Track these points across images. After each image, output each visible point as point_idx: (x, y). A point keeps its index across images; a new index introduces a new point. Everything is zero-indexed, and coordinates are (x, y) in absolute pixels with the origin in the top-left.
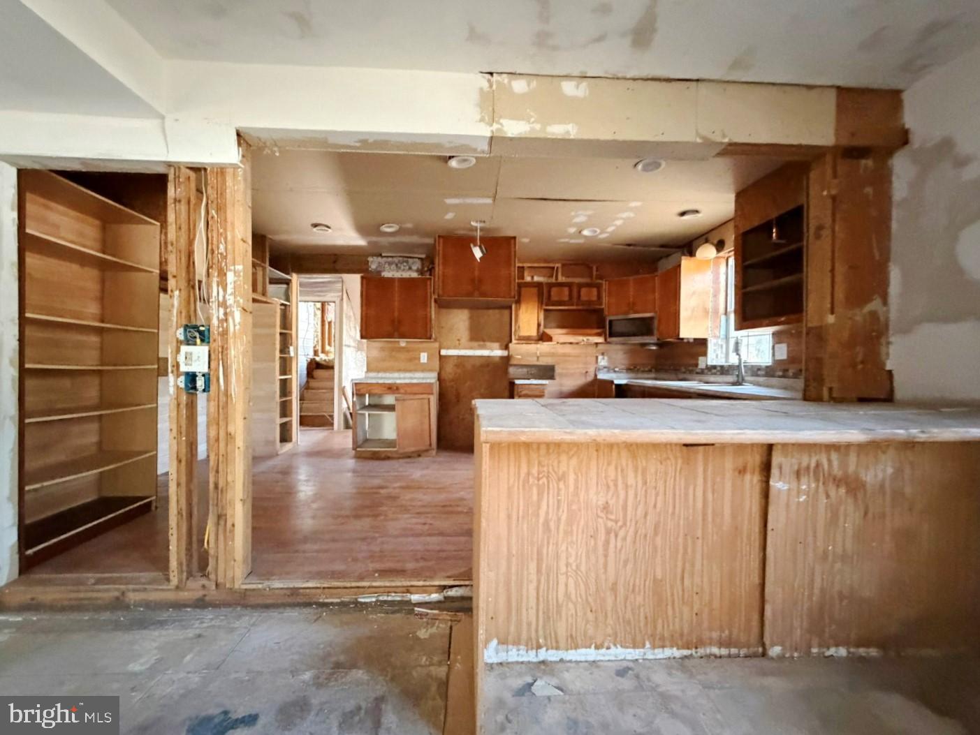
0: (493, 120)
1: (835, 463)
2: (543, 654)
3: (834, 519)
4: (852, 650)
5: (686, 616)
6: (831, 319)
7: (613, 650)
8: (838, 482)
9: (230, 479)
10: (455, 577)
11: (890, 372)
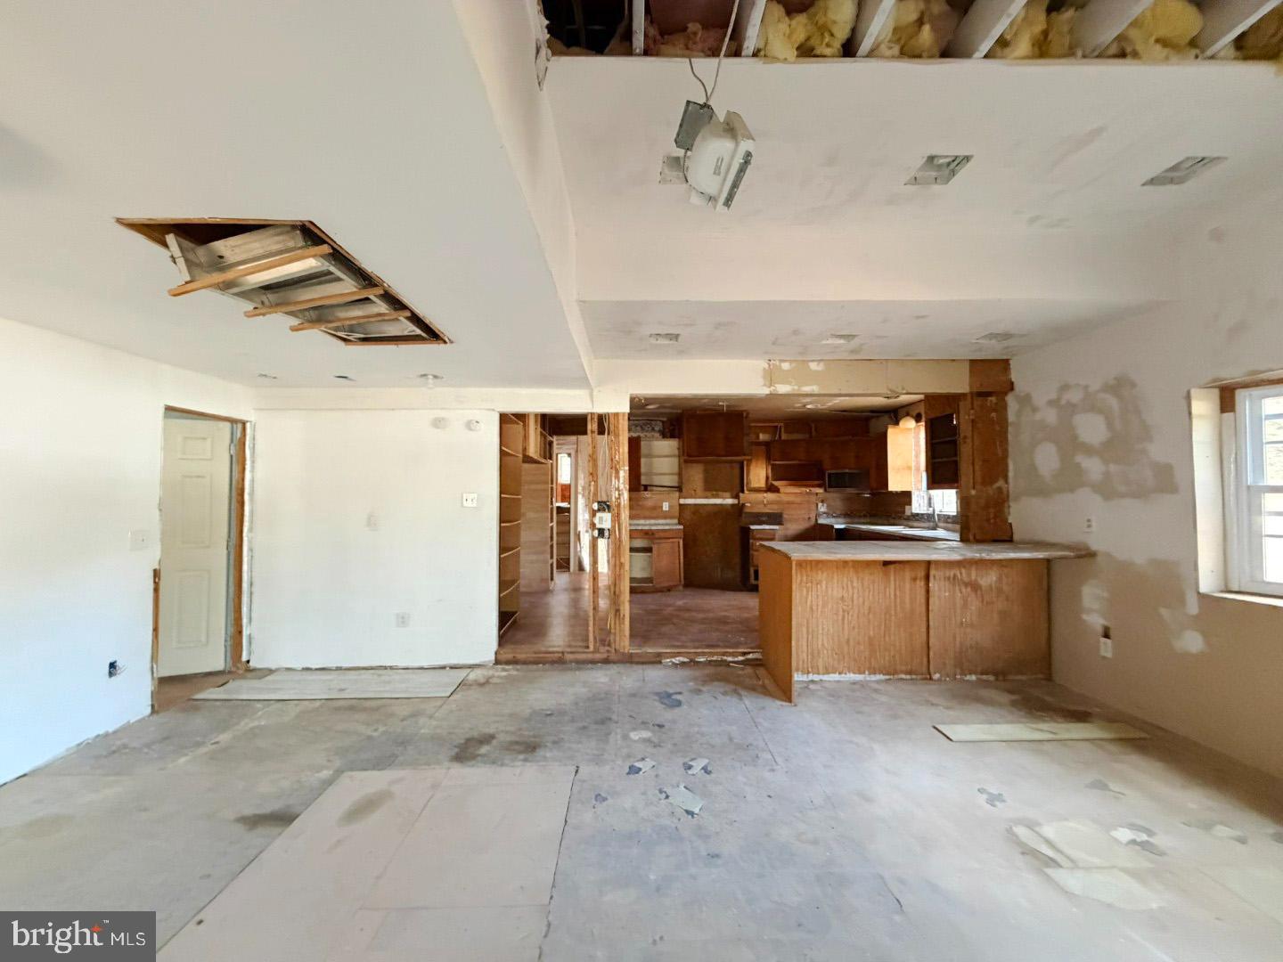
0: (771, 385)
1: (964, 575)
2: (811, 677)
3: (965, 605)
4: (979, 676)
5: (887, 658)
6: (973, 492)
7: (848, 675)
8: (966, 585)
9: (622, 588)
10: (751, 648)
11: (1011, 524)
